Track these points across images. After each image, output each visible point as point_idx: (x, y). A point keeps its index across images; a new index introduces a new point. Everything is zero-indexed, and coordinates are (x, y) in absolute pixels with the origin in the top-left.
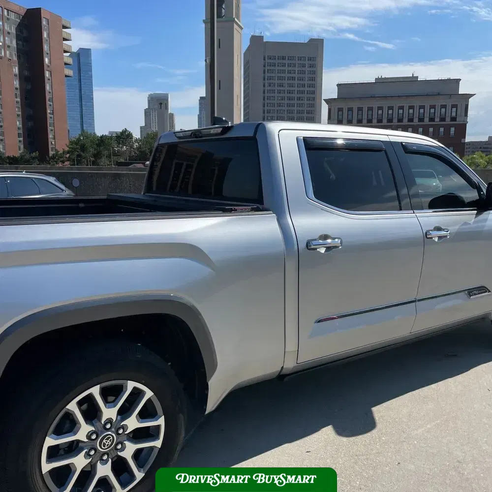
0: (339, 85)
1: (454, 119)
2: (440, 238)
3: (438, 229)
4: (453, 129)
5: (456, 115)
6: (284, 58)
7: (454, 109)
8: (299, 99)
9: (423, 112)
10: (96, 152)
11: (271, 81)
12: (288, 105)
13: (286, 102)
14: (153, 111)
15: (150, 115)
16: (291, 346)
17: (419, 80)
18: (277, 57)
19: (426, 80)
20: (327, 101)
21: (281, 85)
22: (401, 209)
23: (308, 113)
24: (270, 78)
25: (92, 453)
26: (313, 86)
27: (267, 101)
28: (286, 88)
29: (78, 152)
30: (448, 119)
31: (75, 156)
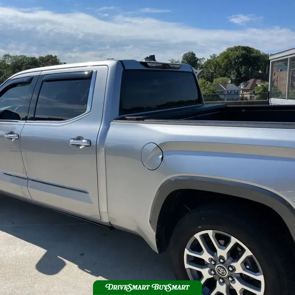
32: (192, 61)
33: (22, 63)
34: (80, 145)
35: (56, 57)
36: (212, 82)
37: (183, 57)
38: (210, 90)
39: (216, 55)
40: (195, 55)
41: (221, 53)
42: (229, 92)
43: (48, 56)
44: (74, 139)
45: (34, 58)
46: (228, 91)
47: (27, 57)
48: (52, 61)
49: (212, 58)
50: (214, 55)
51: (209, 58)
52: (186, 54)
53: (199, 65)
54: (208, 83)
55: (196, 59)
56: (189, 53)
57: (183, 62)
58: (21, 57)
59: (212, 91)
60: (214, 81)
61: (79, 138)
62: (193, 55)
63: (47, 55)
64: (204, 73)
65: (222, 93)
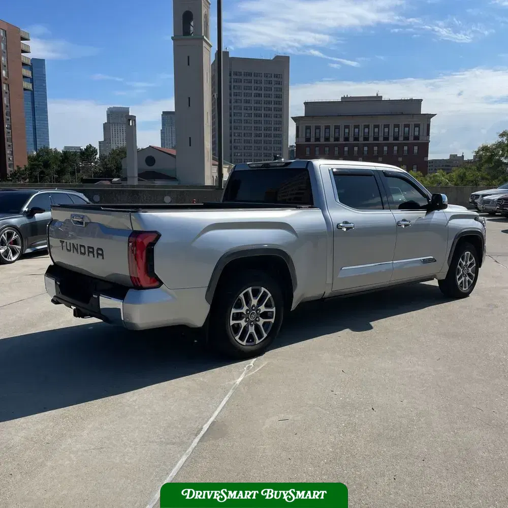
0: (306, 104)
1: (416, 138)
2: (405, 225)
3: (404, 220)
4: (416, 148)
5: (419, 134)
6: (250, 74)
7: (417, 129)
8: (266, 116)
9: (387, 130)
10: (59, 169)
11: (238, 98)
12: (256, 122)
13: (253, 118)
14: (112, 125)
15: (110, 129)
16: (329, 281)
17: (383, 99)
18: (243, 73)
19: (389, 100)
20: (295, 119)
21: (247, 102)
22: (383, 209)
23: (276, 129)
24: (236, 95)
25: (248, 320)
26: (280, 103)
27: (233, 118)
28: (253, 105)
29: (41, 168)
30: (411, 138)
31: (38, 173)
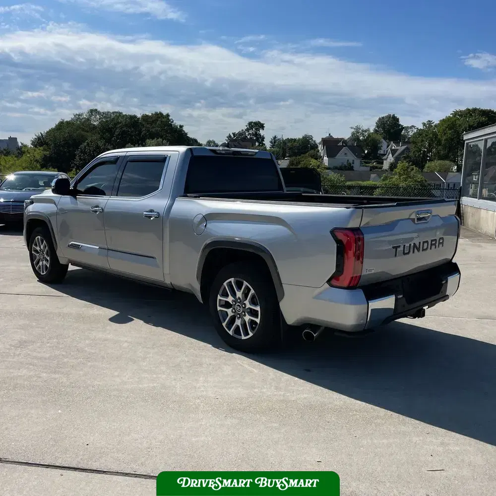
32: (392, 131)
33: (116, 124)
34: (151, 217)
35: (168, 115)
36: (422, 167)
37: (376, 123)
38: (416, 181)
39: (434, 123)
40: (398, 120)
41: (442, 119)
42: (451, 186)
43: (156, 114)
44: (147, 212)
45: (135, 117)
46: (449, 184)
47: (124, 114)
48: (162, 122)
49: (426, 126)
50: (429, 121)
51: (421, 127)
52: (383, 118)
53: (405, 137)
54: (413, 170)
55: (400, 127)
56: (389, 117)
57: (376, 131)
58: (115, 114)
59: (419, 182)
60: (427, 165)
61: (151, 211)
62: (395, 120)
63: (154, 113)
64: (409, 151)
65: (438, 187)
